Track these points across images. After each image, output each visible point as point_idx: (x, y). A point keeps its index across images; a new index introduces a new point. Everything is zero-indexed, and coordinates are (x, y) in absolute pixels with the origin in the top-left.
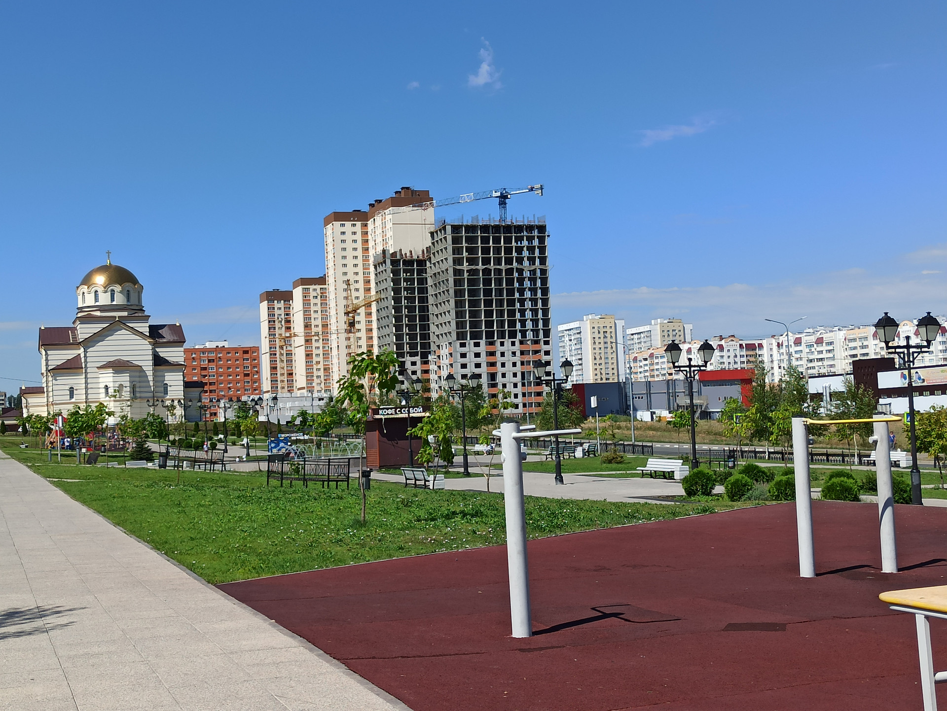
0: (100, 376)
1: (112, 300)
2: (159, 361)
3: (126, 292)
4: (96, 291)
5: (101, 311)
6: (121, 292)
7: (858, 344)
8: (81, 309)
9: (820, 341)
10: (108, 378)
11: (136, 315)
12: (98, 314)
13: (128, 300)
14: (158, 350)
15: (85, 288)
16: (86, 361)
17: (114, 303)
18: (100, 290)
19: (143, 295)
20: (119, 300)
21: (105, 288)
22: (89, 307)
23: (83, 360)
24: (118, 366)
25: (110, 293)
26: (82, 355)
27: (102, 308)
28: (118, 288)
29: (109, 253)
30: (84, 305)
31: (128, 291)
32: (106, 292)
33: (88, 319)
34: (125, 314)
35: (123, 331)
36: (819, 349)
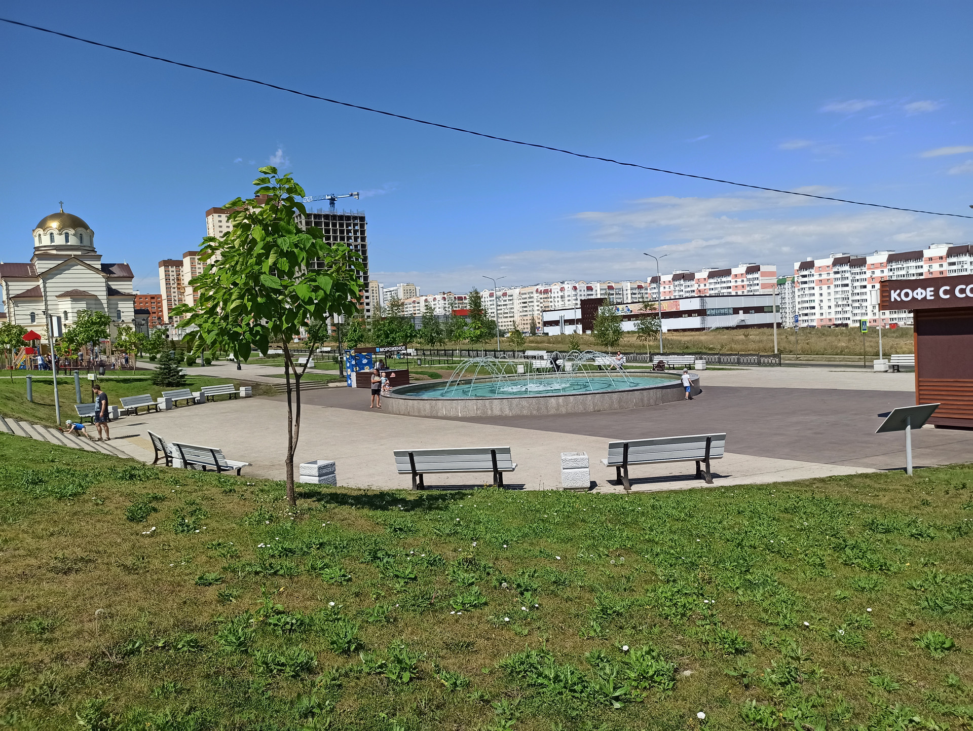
0: (59, 303)
1: (67, 241)
2: (111, 292)
3: (79, 236)
4: (51, 234)
5: (57, 250)
6: (74, 235)
7: (527, 296)
8: (37, 249)
9: (505, 294)
10: (66, 305)
11: (89, 254)
12: (54, 252)
13: (81, 242)
14: (110, 283)
15: (41, 231)
16: (45, 291)
17: (69, 244)
18: (56, 232)
19: (95, 239)
20: (73, 241)
21: (59, 230)
22: (45, 246)
23: (42, 290)
24: (75, 295)
25: (64, 235)
26: (42, 286)
27: (58, 248)
28: (71, 232)
29: (61, 203)
30: (41, 245)
31: (81, 234)
32: (61, 234)
33: (44, 256)
34: (79, 253)
35: (79, 267)
36: (505, 298)
